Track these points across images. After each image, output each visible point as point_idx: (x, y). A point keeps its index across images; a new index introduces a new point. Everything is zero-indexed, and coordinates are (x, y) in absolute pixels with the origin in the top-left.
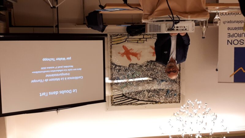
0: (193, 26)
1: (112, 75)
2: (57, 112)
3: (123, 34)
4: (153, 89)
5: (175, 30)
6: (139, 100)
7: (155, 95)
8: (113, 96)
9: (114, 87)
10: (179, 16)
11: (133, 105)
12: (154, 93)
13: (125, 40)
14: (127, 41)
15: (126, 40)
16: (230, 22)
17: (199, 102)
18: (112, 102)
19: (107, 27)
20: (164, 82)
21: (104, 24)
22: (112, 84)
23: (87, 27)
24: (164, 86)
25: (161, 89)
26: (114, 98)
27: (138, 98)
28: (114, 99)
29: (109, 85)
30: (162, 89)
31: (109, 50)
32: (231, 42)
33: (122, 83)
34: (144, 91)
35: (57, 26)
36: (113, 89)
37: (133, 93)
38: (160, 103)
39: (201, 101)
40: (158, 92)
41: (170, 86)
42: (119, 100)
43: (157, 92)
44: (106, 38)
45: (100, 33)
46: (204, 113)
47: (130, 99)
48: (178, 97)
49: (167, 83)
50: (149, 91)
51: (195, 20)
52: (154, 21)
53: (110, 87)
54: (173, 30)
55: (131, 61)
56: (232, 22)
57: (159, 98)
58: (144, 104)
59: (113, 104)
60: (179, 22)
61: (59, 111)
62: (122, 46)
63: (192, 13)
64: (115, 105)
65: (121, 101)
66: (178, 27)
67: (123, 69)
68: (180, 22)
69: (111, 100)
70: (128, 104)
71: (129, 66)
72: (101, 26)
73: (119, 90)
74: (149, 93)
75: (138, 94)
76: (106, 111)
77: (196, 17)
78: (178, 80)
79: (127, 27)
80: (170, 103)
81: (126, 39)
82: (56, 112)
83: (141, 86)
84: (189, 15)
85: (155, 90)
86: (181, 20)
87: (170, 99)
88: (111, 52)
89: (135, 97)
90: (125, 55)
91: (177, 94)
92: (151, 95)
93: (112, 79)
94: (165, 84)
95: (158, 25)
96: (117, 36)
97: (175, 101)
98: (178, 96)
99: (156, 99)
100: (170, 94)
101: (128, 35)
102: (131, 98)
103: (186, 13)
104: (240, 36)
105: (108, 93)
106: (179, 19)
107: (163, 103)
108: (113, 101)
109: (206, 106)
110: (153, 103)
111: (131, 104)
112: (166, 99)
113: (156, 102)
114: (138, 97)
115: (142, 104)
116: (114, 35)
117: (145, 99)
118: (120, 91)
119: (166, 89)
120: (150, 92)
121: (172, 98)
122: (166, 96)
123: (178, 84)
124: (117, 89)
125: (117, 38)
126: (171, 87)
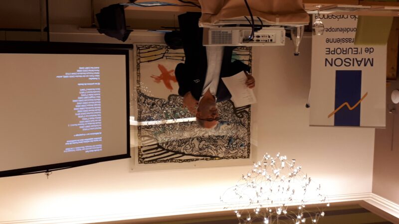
0: (282, 36)
1: (140, 112)
2: (48, 175)
3: (158, 45)
4: (206, 135)
5: (255, 41)
6: (184, 154)
7: (211, 146)
8: (142, 147)
9: (144, 132)
10: (261, 19)
11: (175, 162)
12: (209, 142)
13: (161, 56)
14: (165, 58)
15: (163, 56)
16: (330, 30)
17: (284, 158)
18: (139, 158)
19: (132, 32)
20: (225, 125)
21: (128, 29)
22: (140, 128)
23: (97, 31)
24: (225, 132)
25: (219, 136)
26: (144, 151)
27: (182, 151)
28: (143, 153)
29: (135, 129)
30: (222, 135)
31: (135, 72)
32: (331, 62)
33: (156, 126)
34: (193, 139)
35: (47, 30)
36: (142, 137)
37: (174, 143)
38: (218, 158)
39: (285, 156)
40: (215, 141)
41: (234, 132)
42: (152, 155)
43: (213, 140)
44: (130, 51)
45: (121, 42)
46: (290, 174)
47: (170, 153)
48: (246, 149)
49: (230, 127)
50: (200, 139)
51: (286, 25)
52: (219, 26)
53: (137, 132)
54: (252, 40)
55: (173, 91)
56: (333, 30)
57: (217, 151)
58: (192, 160)
59: (142, 160)
60: (261, 29)
61: (50, 173)
62: (157, 65)
63: (283, 13)
64: (144, 163)
65: (155, 156)
66: (258, 37)
67: (159, 103)
68: (263, 28)
69: (139, 155)
70: (167, 160)
71: (169, 98)
72: (123, 32)
73: (152, 138)
74: (200, 142)
75: (183, 144)
76: (130, 172)
77: (288, 21)
78: (247, 122)
79: (165, 33)
80: (233, 158)
81: (164, 54)
82: (46, 175)
83: (187, 131)
84: (278, 17)
85: (210, 138)
86: (264, 24)
87: (234, 151)
88: (139, 75)
89: (178, 149)
90: (162, 81)
91: (245, 144)
92: (204, 146)
93: (140, 119)
94: (226, 128)
95: (227, 32)
96: (149, 48)
97: (242, 156)
98: (247, 147)
99: (212, 152)
100: (234, 143)
101: (167, 47)
102: (172, 151)
103: (272, 14)
104: (345, 52)
105: (134, 143)
106: (262, 23)
107: (222, 158)
108: (142, 155)
109: (294, 163)
110: (207, 159)
111: (171, 160)
112: (227, 152)
113: (212, 158)
114: (184, 149)
115: (189, 160)
116: (143, 47)
117: (194, 152)
118: (153, 140)
119: (228, 135)
120: (202, 141)
121: (237, 150)
122: (228, 148)
123: (247, 129)
124: (148, 136)
125: (148, 52)
126: (236, 133)
